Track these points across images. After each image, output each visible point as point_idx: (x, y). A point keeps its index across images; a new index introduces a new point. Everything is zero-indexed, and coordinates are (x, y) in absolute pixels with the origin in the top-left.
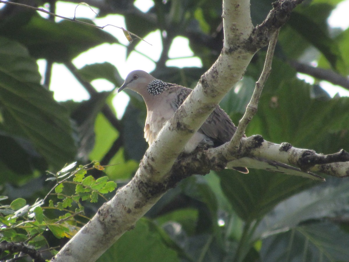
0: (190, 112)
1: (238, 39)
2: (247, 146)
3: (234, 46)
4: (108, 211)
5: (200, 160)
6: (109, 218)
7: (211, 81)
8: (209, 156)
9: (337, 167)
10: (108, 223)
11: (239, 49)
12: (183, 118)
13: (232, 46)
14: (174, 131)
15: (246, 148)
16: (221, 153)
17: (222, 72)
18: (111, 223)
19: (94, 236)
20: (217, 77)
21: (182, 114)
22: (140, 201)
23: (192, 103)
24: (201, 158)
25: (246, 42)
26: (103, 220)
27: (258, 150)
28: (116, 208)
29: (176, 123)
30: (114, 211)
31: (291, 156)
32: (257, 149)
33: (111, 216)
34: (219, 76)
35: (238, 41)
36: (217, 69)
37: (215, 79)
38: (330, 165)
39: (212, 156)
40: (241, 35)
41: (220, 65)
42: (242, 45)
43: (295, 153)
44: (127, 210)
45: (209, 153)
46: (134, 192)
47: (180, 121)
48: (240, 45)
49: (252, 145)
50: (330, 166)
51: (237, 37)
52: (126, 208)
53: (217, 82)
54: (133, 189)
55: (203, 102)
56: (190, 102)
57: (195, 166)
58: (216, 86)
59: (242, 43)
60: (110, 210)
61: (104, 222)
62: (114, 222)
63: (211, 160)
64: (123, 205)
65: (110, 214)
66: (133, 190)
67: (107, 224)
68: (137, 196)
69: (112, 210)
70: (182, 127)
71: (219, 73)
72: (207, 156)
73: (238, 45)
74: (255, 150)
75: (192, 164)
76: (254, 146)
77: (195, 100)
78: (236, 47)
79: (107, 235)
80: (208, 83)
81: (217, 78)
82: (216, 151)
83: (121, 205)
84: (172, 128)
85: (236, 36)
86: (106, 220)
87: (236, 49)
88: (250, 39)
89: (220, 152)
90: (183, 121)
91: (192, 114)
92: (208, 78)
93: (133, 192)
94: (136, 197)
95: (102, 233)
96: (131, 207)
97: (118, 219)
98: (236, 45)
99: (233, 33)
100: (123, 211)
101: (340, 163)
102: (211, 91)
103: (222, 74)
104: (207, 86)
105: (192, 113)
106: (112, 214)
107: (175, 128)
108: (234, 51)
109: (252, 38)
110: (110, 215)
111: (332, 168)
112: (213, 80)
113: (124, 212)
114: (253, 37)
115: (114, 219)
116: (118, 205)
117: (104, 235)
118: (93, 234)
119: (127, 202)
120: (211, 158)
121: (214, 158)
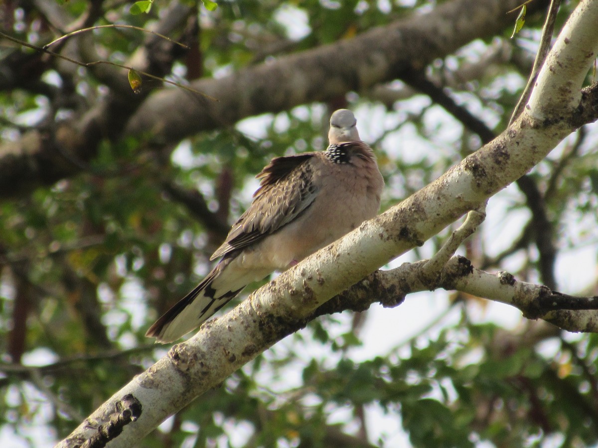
0: (435, 214)
1: (565, 107)
2: (449, 272)
3: (554, 117)
4: (195, 356)
5: (368, 287)
6: (197, 367)
7: (493, 168)
8: (383, 282)
9: (577, 315)
10: (195, 374)
11: (562, 123)
12: (418, 221)
13: (551, 116)
14: (391, 241)
15: (448, 275)
16: (405, 280)
17: (517, 155)
18: (200, 374)
19: (168, 393)
20: (507, 162)
21: (416, 216)
22: (255, 344)
23: (443, 200)
24: (371, 285)
25: (575, 112)
26: (188, 369)
27: (466, 279)
28: (211, 352)
29: (399, 229)
30: (207, 357)
31: (519, 293)
32: (464, 278)
33: (202, 364)
34: (509, 162)
35: (564, 110)
36: (508, 150)
37: (501, 166)
38: (569, 312)
39: (391, 283)
40: (572, 100)
41: (516, 145)
42: (568, 116)
43: (525, 289)
44: (229, 357)
45: (384, 279)
46: (249, 329)
47: (409, 227)
48: (564, 117)
49: (457, 272)
50: (569, 314)
51: (564, 104)
52: (230, 354)
53: (504, 171)
54: (245, 324)
55: (466, 201)
56: (439, 198)
57: (357, 296)
58: (499, 177)
59: (568, 113)
60: (199, 355)
61: (188, 372)
62: (205, 374)
63: (388, 288)
64: (224, 349)
65: (200, 361)
66: (246, 328)
67: (193, 376)
68: (253, 335)
69: (203, 355)
70: (411, 236)
71: (512, 157)
72: (380, 283)
73: (561, 115)
74: (461, 280)
75: (353, 293)
76: (461, 272)
77: (450, 196)
78: (557, 118)
79: (187, 394)
80: (486, 171)
81: (505, 164)
82: (395, 275)
83: (222, 348)
84: (386, 235)
85: (563, 101)
86: (192, 371)
87: (557, 121)
88: (580, 107)
89: (403, 279)
90: (414, 226)
91: (437, 217)
92: (487, 163)
93: (246, 330)
94: (249, 337)
95: (182, 390)
96: (237, 353)
97: (211, 371)
98: (558, 115)
99: (561, 97)
100: (223, 358)
101: (581, 311)
102: (489, 183)
103: (517, 159)
104: (483, 175)
105: (438, 215)
106: (203, 361)
107: (393, 237)
108: (553, 124)
109: (583, 107)
110: (199, 363)
111: (570, 317)
112: (496, 166)
113: (224, 360)
114: (584, 105)
115: (205, 370)
116: (214, 348)
117: (184, 394)
118: (165, 390)
119: (232, 344)
120: (387, 286)
121: (393, 286)
